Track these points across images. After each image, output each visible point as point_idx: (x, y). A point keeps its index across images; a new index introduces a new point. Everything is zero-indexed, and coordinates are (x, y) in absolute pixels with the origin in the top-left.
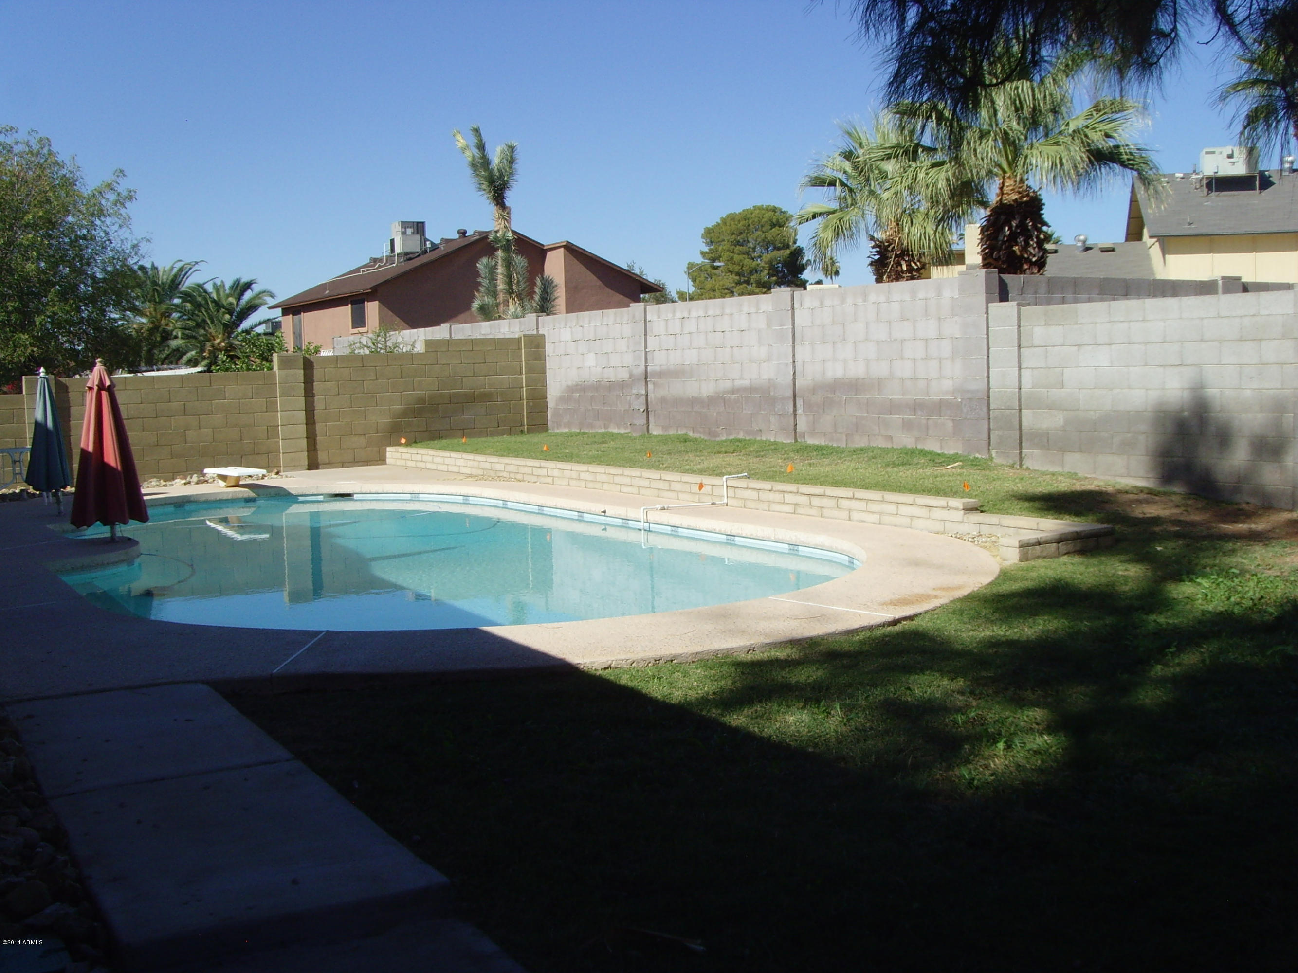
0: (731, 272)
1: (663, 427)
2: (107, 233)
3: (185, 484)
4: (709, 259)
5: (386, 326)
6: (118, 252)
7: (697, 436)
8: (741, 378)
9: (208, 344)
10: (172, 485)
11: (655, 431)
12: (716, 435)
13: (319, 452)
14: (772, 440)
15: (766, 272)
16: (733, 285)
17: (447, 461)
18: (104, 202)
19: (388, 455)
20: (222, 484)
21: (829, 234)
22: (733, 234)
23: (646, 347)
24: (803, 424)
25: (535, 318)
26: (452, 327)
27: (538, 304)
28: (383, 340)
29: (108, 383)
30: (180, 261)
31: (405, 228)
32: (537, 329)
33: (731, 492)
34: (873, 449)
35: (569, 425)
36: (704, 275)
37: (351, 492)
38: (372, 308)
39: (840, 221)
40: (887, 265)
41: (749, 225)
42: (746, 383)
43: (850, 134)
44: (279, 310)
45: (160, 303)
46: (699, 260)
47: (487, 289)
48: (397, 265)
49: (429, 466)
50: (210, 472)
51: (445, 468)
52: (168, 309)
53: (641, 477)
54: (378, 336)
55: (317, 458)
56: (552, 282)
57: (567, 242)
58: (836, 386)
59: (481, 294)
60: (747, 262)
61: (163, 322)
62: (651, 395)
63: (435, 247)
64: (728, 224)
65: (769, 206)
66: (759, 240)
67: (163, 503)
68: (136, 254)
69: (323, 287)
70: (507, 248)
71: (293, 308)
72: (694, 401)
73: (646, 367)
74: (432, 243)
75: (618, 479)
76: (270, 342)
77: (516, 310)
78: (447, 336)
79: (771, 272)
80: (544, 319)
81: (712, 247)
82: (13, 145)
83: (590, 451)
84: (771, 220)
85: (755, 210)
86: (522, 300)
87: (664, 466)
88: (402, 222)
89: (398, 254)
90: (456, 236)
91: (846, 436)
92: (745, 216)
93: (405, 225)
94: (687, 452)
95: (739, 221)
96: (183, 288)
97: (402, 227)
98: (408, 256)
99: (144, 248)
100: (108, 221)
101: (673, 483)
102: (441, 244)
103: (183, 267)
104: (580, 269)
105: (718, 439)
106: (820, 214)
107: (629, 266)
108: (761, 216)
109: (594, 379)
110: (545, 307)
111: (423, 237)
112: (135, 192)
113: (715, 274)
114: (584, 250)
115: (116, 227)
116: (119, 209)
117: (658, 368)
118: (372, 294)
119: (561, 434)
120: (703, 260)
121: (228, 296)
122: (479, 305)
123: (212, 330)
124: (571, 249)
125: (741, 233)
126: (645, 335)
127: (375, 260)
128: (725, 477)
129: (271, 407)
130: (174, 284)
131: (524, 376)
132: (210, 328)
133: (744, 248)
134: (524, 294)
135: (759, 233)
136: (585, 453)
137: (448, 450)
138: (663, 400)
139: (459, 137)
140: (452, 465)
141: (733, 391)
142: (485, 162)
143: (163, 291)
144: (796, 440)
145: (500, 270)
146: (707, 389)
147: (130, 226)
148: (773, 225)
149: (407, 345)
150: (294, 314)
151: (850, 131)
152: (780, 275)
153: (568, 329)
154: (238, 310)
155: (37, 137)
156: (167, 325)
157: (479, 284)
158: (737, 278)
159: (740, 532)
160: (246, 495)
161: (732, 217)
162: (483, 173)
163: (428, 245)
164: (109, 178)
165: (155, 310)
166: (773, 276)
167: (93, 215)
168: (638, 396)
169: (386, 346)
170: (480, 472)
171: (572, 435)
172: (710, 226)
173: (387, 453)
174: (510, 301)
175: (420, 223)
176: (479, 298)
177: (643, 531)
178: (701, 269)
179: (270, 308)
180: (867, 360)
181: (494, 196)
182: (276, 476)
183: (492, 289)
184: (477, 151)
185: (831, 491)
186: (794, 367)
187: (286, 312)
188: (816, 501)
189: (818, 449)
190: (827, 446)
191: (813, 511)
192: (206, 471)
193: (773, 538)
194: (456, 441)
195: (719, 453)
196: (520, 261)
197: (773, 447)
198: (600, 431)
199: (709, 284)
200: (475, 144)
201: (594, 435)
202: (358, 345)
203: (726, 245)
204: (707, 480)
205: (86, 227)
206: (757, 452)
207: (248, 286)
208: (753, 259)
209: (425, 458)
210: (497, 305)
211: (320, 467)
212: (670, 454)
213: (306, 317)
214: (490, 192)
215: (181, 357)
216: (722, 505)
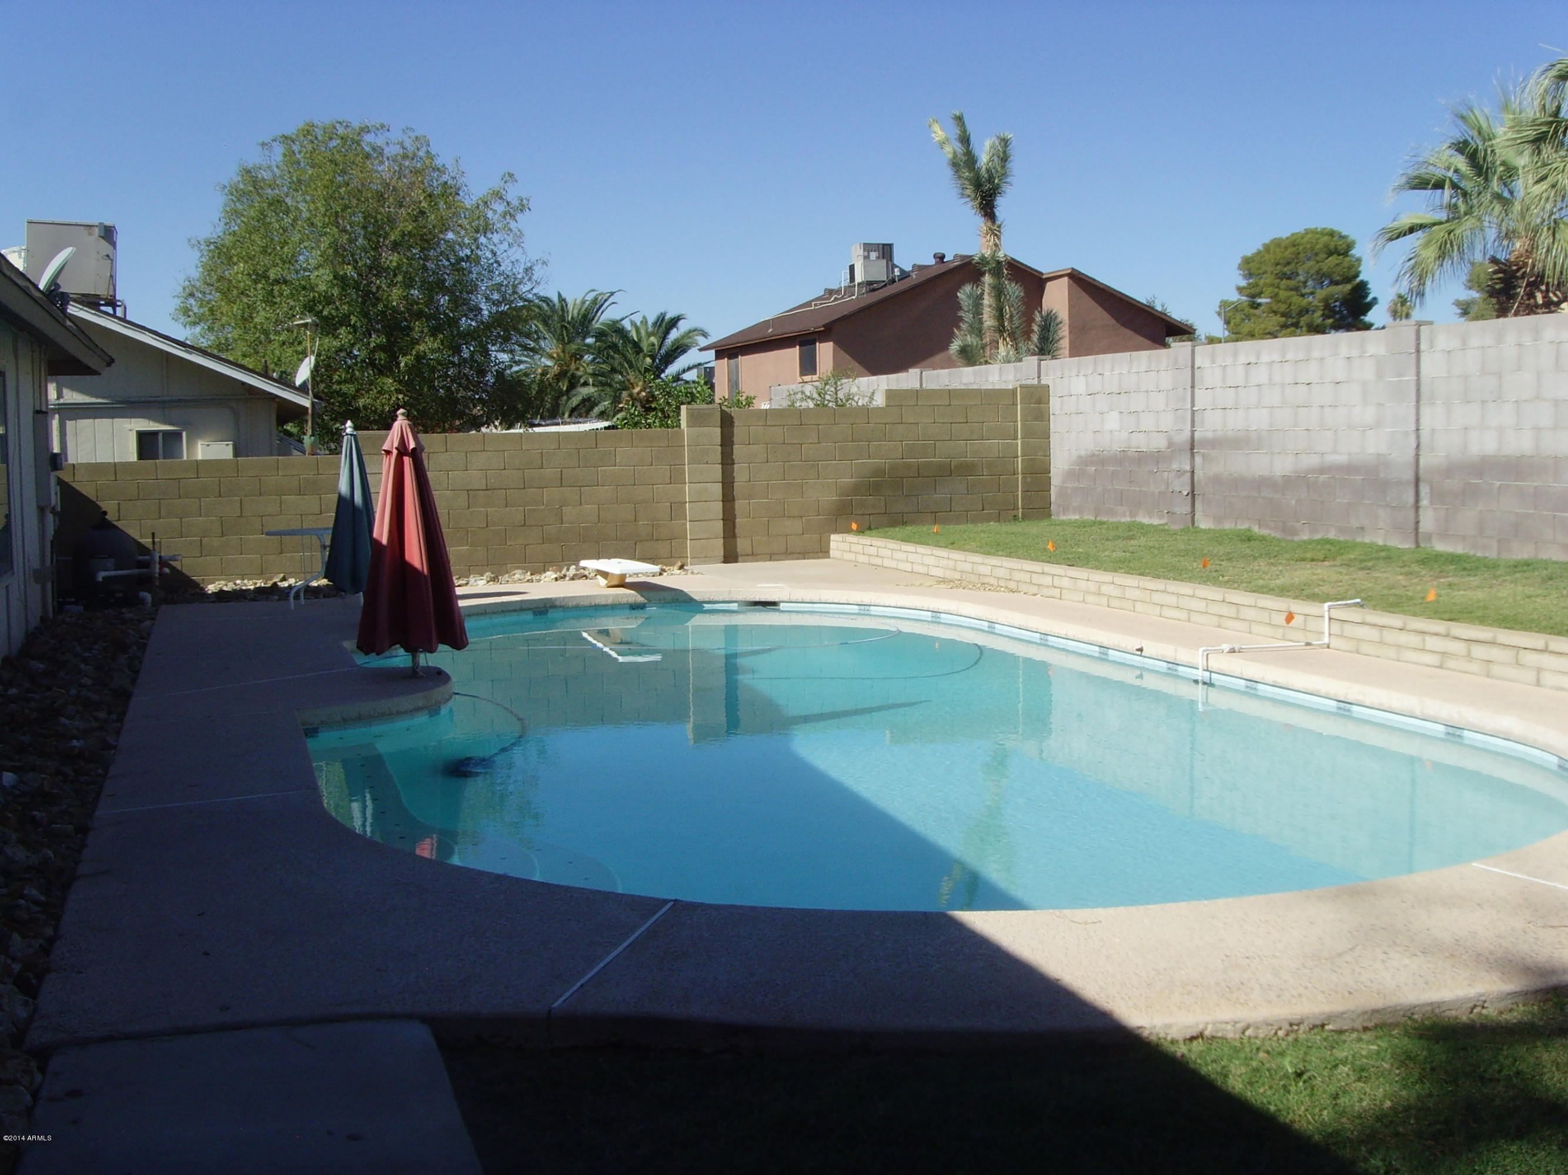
0: (1275, 313)
1: (1214, 518)
2: (494, 254)
3: (556, 579)
4: (1247, 296)
5: (840, 372)
6: (508, 276)
7: (1265, 532)
8: (1334, 452)
9: (625, 394)
10: (539, 581)
11: (1204, 524)
12: (1294, 532)
13: (738, 539)
14: (1380, 543)
15: (1320, 313)
16: (1278, 328)
17: (912, 557)
18: (490, 214)
19: (833, 545)
20: (602, 581)
21: (1431, 253)
22: (1277, 264)
23: (1193, 404)
24: (1428, 521)
25: (1036, 362)
26: (924, 373)
27: (1037, 346)
28: (833, 389)
29: (412, 445)
30: (593, 290)
31: (868, 252)
32: (1039, 377)
33: (1336, 628)
34: (1546, 564)
35: (1080, 510)
36: (1239, 316)
37: (777, 600)
38: (825, 351)
39: (1449, 234)
40: (1514, 297)
41: (1299, 253)
42: (1341, 458)
43: (1463, 118)
44: (712, 353)
45: (569, 342)
46: (1234, 297)
47: (971, 326)
48: (857, 297)
49: (887, 563)
50: (590, 564)
51: (908, 567)
52: (579, 349)
53: (1193, 596)
54: (826, 384)
55: (736, 547)
56: (1056, 318)
57: (1073, 269)
58: (1483, 467)
59: (962, 332)
60: (1296, 299)
61: (573, 366)
62: (1199, 474)
63: (905, 275)
64: (1272, 251)
65: (1325, 229)
66: (1312, 271)
67: (518, 608)
68: (530, 279)
69: (766, 324)
70: (997, 272)
71: (728, 350)
72: (1263, 483)
73: (1193, 432)
74: (902, 271)
75: (1157, 598)
76: (689, 390)
77: (1008, 353)
78: (917, 386)
79: (1326, 312)
80: (1048, 364)
81: (1251, 281)
82: (384, 146)
83: (1114, 551)
84: (1326, 246)
85: (1307, 233)
86: (1015, 339)
87: (1226, 578)
88: (865, 244)
89: (859, 284)
90: (932, 261)
91: (1499, 541)
92: (1294, 242)
93: (868, 247)
94: (1255, 558)
95: (1286, 248)
96: (597, 325)
97: (864, 251)
98: (870, 286)
99: (538, 272)
100: (496, 238)
101: (1242, 609)
102: (912, 271)
103: (596, 299)
104: (1087, 302)
105: (1296, 538)
106: (1421, 227)
107: (1148, 302)
108: (1314, 241)
109: (1116, 447)
110: (1046, 348)
111: (890, 263)
112: (528, 200)
113: (1255, 315)
114: (1094, 280)
115: (505, 246)
116: (508, 223)
117: (1210, 435)
118: (825, 333)
119: (1069, 523)
120: (1239, 297)
121: (649, 335)
122: (960, 346)
123: (631, 377)
124: (1077, 278)
125: (1288, 263)
126: (1193, 387)
127: (830, 292)
128: (1326, 605)
129: (676, 478)
130: (586, 318)
131: (1019, 442)
132: (628, 374)
133: (1292, 283)
134: (1018, 332)
135: (1312, 263)
136: (1106, 553)
137: (914, 542)
138: (1217, 480)
139: (936, 128)
140: (918, 563)
141: (1322, 470)
142: (971, 160)
143: (573, 328)
144: (1418, 546)
145: (987, 300)
146: (1282, 466)
147: (522, 245)
148: (1330, 254)
149: (864, 396)
150: (730, 358)
151: (1465, 114)
152: (1337, 316)
153: (1082, 379)
154: (663, 351)
155: (413, 135)
156: (577, 369)
157: (961, 319)
158: (1283, 319)
159: (1360, 698)
160: (631, 600)
161: (1277, 243)
162: (967, 174)
163: (897, 272)
164: (496, 184)
165: (563, 351)
166: (1329, 317)
167: (477, 231)
168: (1180, 473)
169: (836, 398)
170: (957, 576)
171: (1084, 525)
172: (1249, 254)
173: (831, 543)
174: (1001, 341)
175: (887, 245)
176: (960, 337)
177: (1200, 684)
178: (1237, 309)
179: (701, 350)
180: (1537, 429)
181: (981, 203)
182: (679, 571)
183: (976, 325)
184: (960, 145)
185: (1504, 636)
186: (1418, 437)
187: (719, 355)
188: (1478, 651)
189: (1453, 559)
190: (1468, 557)
191: (1474, 667)
192: (583, 563)
193: (1418, 713)
194: (925, 529)
195: (1304, 560)
196: (1014, 290)
197: (1383, 554)
198: (1123, 520)
199: (1247, 326)
200: (957, 137)
201: (1117, 526)
202: (799, 396)
203: (1268, 279)
204: (1298, 607)
205: (468, 246)
206: (1362, 561)
207: (674, 322)
208: (1303, 295)
209: (882, 552)
210: (983, 348)
211: (740, 559)
212: (1230, 559)
213: (744, 360)
214: (976, 198)
215: (591, 408)
216: (1321, 646)
